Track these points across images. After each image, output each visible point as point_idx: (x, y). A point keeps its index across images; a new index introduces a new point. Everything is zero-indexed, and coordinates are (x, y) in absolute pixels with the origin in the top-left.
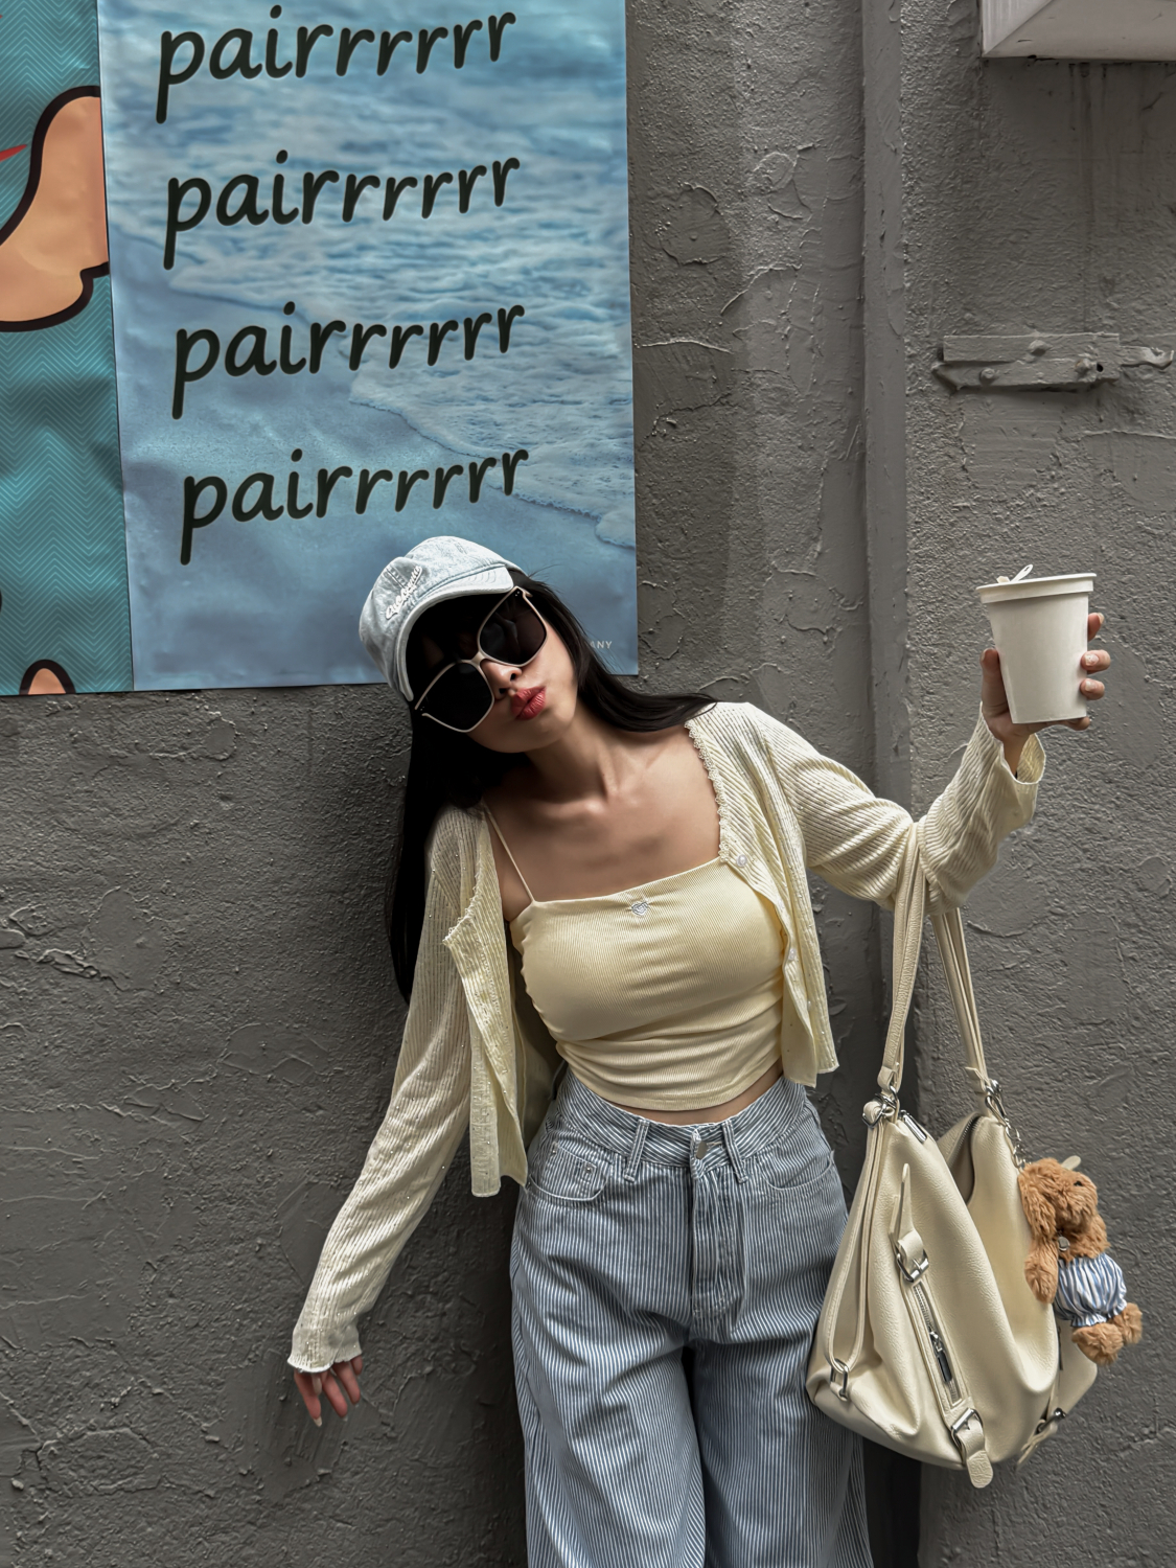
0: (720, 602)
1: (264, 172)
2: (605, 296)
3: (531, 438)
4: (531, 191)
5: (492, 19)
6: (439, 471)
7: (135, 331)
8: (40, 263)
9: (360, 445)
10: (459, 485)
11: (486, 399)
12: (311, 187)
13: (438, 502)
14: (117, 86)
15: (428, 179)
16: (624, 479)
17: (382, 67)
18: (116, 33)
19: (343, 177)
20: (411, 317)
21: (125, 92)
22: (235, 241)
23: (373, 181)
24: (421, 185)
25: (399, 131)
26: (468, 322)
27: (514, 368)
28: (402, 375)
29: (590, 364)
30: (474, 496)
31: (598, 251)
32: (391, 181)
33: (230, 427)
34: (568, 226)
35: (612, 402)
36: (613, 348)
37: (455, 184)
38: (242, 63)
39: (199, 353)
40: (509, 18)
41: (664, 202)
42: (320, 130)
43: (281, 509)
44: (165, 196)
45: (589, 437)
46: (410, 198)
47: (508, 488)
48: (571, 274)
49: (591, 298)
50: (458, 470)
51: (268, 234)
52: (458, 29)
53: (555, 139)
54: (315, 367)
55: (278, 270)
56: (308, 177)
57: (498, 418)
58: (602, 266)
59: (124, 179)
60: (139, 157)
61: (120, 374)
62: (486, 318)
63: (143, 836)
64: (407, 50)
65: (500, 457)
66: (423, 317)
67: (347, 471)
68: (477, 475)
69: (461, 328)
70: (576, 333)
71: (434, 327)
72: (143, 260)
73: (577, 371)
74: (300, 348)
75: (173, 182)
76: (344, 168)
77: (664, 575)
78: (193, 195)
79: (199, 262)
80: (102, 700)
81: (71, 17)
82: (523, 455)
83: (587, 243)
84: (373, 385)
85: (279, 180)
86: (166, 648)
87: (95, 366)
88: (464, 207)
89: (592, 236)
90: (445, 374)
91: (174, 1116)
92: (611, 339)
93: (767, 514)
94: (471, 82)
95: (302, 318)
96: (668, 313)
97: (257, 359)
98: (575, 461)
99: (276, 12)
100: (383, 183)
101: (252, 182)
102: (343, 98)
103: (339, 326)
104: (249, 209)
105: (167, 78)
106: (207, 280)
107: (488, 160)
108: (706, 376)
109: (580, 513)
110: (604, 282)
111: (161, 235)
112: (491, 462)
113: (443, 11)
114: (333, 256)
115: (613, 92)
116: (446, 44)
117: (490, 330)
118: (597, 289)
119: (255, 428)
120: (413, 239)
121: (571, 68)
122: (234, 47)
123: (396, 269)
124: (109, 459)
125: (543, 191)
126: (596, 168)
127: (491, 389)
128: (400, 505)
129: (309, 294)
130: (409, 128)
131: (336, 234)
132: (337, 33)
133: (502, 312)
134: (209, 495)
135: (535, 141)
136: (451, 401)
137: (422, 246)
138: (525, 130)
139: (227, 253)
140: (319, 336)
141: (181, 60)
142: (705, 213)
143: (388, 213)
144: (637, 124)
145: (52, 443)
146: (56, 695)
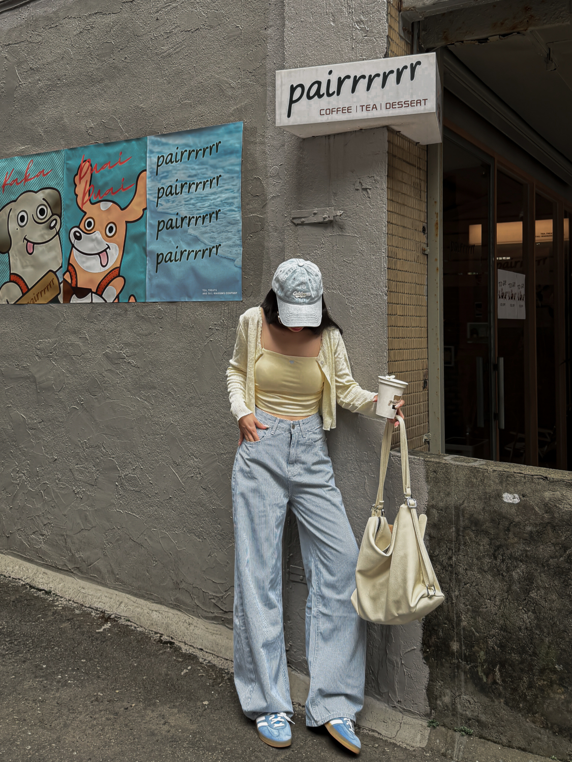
0: (261, 282)
1: (174, 184)
2: (237, 206)
3: (222, 241)
4: (224, 182)
5: (217, 143)
6: (203, 250)
7: (151, 222)
8: (136, 208)
9: (189, 244)
10: (207, 252)
11: (213, 232)
12: (182, 186)
13: (203, 258)
14: (150, 169)
15: (204, 181)
16: (240, 250)
17: (196, 157)
18: (150, 157)
19: (188, 183)
20: (199, 214)
21: (151, 170)
22: (168, 200)
23: (194, 183)
24: (203, 183)
25: (199, 171)
26: (210, 214)
27: (219, 224)
28: (197, 227)
29: (234, 222)
30: (210, 256)
31: (236, 195)
32: (197, 183)
33: (166, 242)
35: (238, 231)
36: (239, 218)
37: (209, 182)
38: (171, 160)
39: (161, 225)
40: (220, 142)
41: (250, 181)
42: (184, 173)
43: (173, 260)
44: (157, 191)
45: (233, 240)
46: (201, 186)
47: (217, 253)
48: (230, 201)
49: (234, 206)
50: (207, 249)
51: (174, 198)
52: (210, 147)
53: (229, 169)
54: (181, 227)
56: (182, 184)
57: (216, 237)
58: (237, 198)
59: (150, 189)
60: (153, 184)
61: (147, 231)
62: (213, 213)
63: (146, 335)
64: (201, 153)
65: (215, 246)
66: (202, 214)
67: (186, 251)
68: (211, 251)
69: (209, 215)
70: (231, 215)
71: (203, 216)
72: (152, 206)
73: (231, 224)
74: (179, 223)
75: (159, 188)
76: (188, 181)
77: (249, 275)
78: (162, 190)
79: (162, 205)
80: (141, 304)
81: (143, 155)
82: (220, 245)
83: (234, 193)
84: (192, 231)
85: (176, 185)
86: (152, 292)
87: (142, 229)
88: (211, 187)
89: (235, 191)
90: (205, 227)
91: (149, 402)
92: (238, 216)
93: (271, 258)
94: (213, 158)
95: (179, 216)
96: (251, 209)
97: (171, 226)
98: (230, 246)
99: (177, 148)
101: (171, 187)
102: (188, 166)
103: (186, 217)
104: (171, 193)
105: (158, 166)
106: (163, 209)
107: (215, 176)
108: (258, 224)
109: (231, 259)
110: (237, 202)
111: (156, 200)
112: (214, 247)
113: (208, 143)
114: (186, 201)
115: (239, 156)
116: (208, 150)
117: (214, 215)
118: (236, 204)
119: (170, 242)
120: (200, 196)
121: (231, 152)
122: (170, 157)
123: (197, 203)
124: (145, 249)
125: (226, 182)
126: (236, 175)
127: (214, 229)
128: (195, 258)
129: (181, 210)
130: (201, 170)
131: (186, 196)
132: (188, 152)
133: (217, 211)
134: (161, 257)
135: (224, 170)
136: (206, 233)
137: (202, 197)
138: (223, 168)
139: (166, 203)
140: (182, 220)
141: (160, 162)
142: (259, 183)
143: (196, 191)
144: (243, 163)
145: (136, 246)
146: (134, 302)
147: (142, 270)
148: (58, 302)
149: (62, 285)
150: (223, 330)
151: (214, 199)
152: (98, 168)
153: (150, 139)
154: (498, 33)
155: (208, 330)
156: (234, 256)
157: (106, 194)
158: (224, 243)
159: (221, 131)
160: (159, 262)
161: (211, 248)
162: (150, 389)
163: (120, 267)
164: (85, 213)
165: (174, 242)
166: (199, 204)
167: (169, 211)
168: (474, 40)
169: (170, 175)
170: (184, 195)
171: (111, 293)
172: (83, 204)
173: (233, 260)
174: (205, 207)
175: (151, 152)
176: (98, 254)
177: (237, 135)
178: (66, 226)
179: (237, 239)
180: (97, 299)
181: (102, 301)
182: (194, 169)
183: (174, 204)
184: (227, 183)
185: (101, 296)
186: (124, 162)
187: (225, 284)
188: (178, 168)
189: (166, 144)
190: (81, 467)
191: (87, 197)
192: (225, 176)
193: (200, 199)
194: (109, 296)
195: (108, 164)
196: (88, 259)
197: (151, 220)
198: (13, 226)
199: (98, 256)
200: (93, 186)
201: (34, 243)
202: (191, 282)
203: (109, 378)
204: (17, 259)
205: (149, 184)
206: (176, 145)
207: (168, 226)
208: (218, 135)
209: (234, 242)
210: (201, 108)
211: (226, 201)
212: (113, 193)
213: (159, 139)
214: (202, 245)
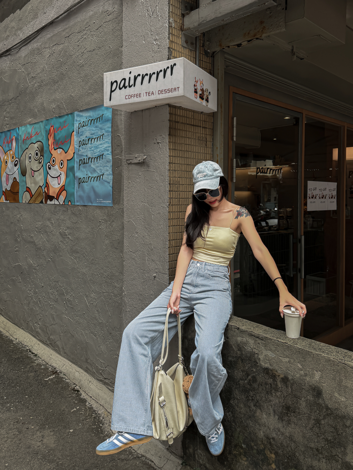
0: (120, 196)
3: (104, 172)
4: (105, 138)
6: (97, 177)
7: (76, 160)
8: (71, 152)
9: (91, 173)
13: (97, 181)
16: (112, 177)
17: (94, 123)
18: (76, 124)
19: (91, 139)
20: (95, 156)
21: (76, 131)
22: (83, 148)
23: (93, 138)
24: (97, 138)
25: (95, 131)
27: (103, 162)
28: (95, 164)
29: (109, 161)
30: (100, 180)
33: (82, 171)
35: (111, 166)
36: (111, 159)
37: (99, 138)
38: (84, 125)
39: (81, 162)
40: (103, 115)
41: (116, 137)
42: (89, 133)
43: (85, 182)
44: (79, 143)
46: (96, 140)
47: (102, 179)
48: (108, 148)
51: (85, 147)
52: (99, 117)
53: (107, 130)
54: (88, 163)
55: (86, 151)
56: (88, 139)
57: (102, 169)
60: (77, 139)
61: (75, 165)
62: (101, 155)
63: (75, 223)
64: (96, 121)
65: (102, 174)
67: (90, 177)
68: (100, 177)
69: (99, 157)
70: (108, 157)
71: (97, 157)
72: (77, 151)
74: (87, 161)
75: (79, 141)
76: (91, 137)
77: (116, 192)
79: (81, 151)
80: (73, 206)
81: (73, 123)
82: (104, 174)
83: (109, 144)
84: (92, 165)
85: (86, 140)
86: (77, 199)
87: (73, 164)
88: (100, 140)
90: (98, 163)
91: (76, 260)
92: (111, 157)
94: (100, 124)
95: (88, 157)
96: (116, 153)
98: (108, 175)
99: (86, 118)
101: (84, 140)
102: (91, 128)
103: (90, 157)
104: (84, 144)
105: (79, 128)
106: (81, 153)
107: (102, 134)
108: (119, 162)
111: (78, 148)
113: (98, 115)
114: (90, 149)
115: (111, 123)
116: (99, 119)
117: (101, 157)
118: (110, 150)
119: (84, 171)
121: (107, 120)
123: (94, 150)
124: (74, 175)
126: (110, 134)
127: (101, 165)
128: (94, 181)
129: (88, 154)
132: (90, 120)
135: (105, 131)
136: (98, 167)
137: (96, 146)
138: (105, 129)
140: (89, 159)
141: (80, 126)
142: (119, 138)
143: (94, 143)
144: (114, 126)
145: (71, 174)
147: (73, 187)
148: (43, 203)
149: (44, 194)
150: (105, 222)
151: (101, 147)
152: (57, 130)
153: (76, 113)
154: (247, 40)
155: (99, 222)
156: (109, 180)
157: (59, 144)
160: (80, 182)
161: (100, 175)
162: (77, 253)
163: (65, 185)
164: (52, 155)
165: (86, 172)
166: (95, 150)
167: (83, 154)
168: (235, 45)
169: (83, 134)
170: (89, 145)
171: (62, 198)
172: (51, 150)
173: (109, 183)
174: (98, 152)
175: (76, 121)
177: (110, 110)
179: (110, 171)
180: (57, 202)
181: (59, 203)
182: (93, 130)
185: (58, 200)
186: (66, 127)
187: (105, 197)
188: (87, 130)
189: (82, 116)
190: (52, 291)
191: (53, 146)
192: (106, 134)
193: (95, 147)
194: (61, 201)
195: (60, 128)
196: (53, 180)
197: (77, 159)
198: (27, 161)
199: (57, 178)
201: (34, 171)
202: (92, 195)
203: (61, 245)
204: (29, 179)
205: (75, 139)
206: (86, 116)
207: (83, 163)
208: (102, 110)
209: (109, 173)
210: (95, 95)
211: (105, 149)
212: (63, 144)
213: (79, 113)
214: (97, 174)
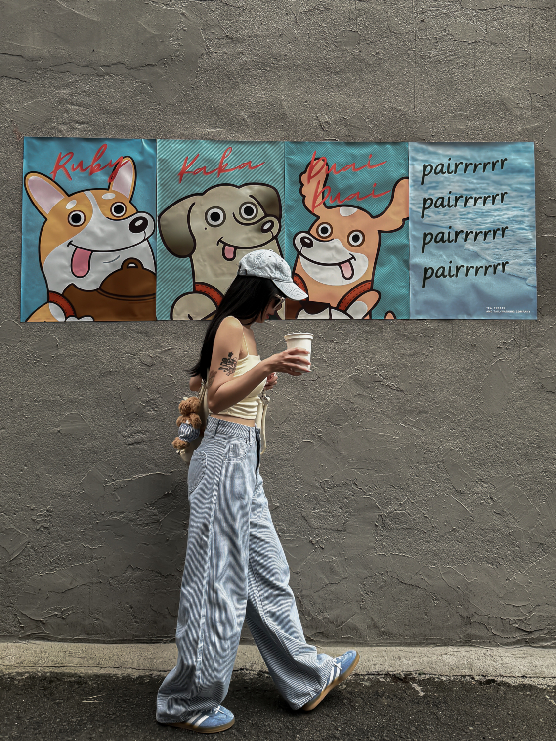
1: (446, 196)
2: (529, 224)
3: (509, 259)
4: (510, 200)
5: (502, 160)
6: (486, 267)
8: (393, 217)
10: (491, 270)
11: (498, 249)
12: (457, 199)
13: (485, 274)
14: (412, 177)
15: (485, 197)
16: (534, 269)
17: (475, 171)
19: (464, 197)
20: (480, 229)
21: (414, 178)
22: (438, 212)
23: (472, 198)
24: (483, 198)
25: (478, 186)
26: (494, 230)
27: (505, 241)
28: (477, 243)
29: (525, 241)
30: (495, 273)
31: (527, 214)
32: (476, 198)
33: (435, 255)
34: (519, 208)
35: (530, 250)
36: (531, 237)
37: (491, 198)
38: (442, 171)
39: (428, 238)
40: (506, 159)
41: (544, 202)
43: (447, 275)
44: (422, 202)
45: (524, 258)
46: (480, 201)
47: (503, 271)
48: (520, 219)
49: (525, 225)
50: (490, 266)
51: (446, 210)
52: (493, 162)
53: (517, 187)
54: (456, 241)
55: (448, 218)
56: (456, 197)
58: (528, 217)
59: (413, 198)
60: (417, 193)
61: (410, 243)
62: (498, 229)
63: (411, 355)
64: (481, 167)
66: (483, 229)
67: (463, 266)
68: (495, 268)
69: (492, 232)
71: (485, 232)
72: (416, 217)
73: (521, 242)
74: (452, 237)
75: (424, 198)
76: (465, 195)
77: (544, 294)
78: (429, 201)
79: (430, 217)
80: (403, 321)
81: (403, 161)
83: (524, 211)
84: (470, 246)
85: (449, 198)
86: (418, 309)
87: (404, 241)
88: (493, 203)
89: (526, 210)
91: (418, 428)
92: (530, 235)
94: (496, 174)
95: (453, 230)
96: (545, 229)
97: (442, 239)
98: (520, 265)
99: (450, 159)
100: (474, 198)
101: (443, 198)
103: (462, 231)
104: (442, 205)
105: (424, 175)
107: (499, 192)
108: (555, 244)
109: (522, 277)
110: (528, 221)
111: (421, 211)
112: (499, 264)
115: (532, 176)
116: (490, 166)
117: (500, 232)
118: (527, 222)
119: (441, 256)
120: (480, 211)
121: (521, 171)
122: (440, 168)
123: (477, 218)
124: (406, 263)
126: (527, 194)
127: (499, 246)
128: (476, 275)
129: (455, 224)
130: (480, 185)
131: (462, 210)
132: (464, 164)
133: (502, 228)
134: (430, 271)
135: (511, 188)
136: (489, 249)
138: (509, 185)
139: (436, 215)
140: (457, 234)
141: (428, 171)
142: (554, 204)
143: (475, 205)
144: (537, 183)
145: (394, 259)
146: (392, 320)
147: (404, 284)
148: (278, 318)
150: (514, 349)
152: (338, 169)
155: (496, 349)
156: (526, 274)
157: (348, 198)
158: (513, 261)
159: (507, 148)
160: (427, 276)
161: (496, 264)
162: (419, 413)
163: (372, 280)
164: (318, 218)
165: (446, 256)
166: (480, 219)
167: (440, 224)
169: (441, 186)
171: (359, 309)
172: (314, 207)
173: (525, 279)
174: (487, 223)
175: (414, 159)
176: (339, 264)
177: (527, 154)
178: (289, 230)
180: (337, 315)
181: (345, 317)
183: (447, 217)
184: (515, 201)
185: (345, 312)
186: (375, 166)
188: (452, 180)
190: (320, 512)
191: (320, 199)
192: (514, 194)
194: (357, 313)
195: (353, 166)
196: (322, 269)
198: (198, 224)
199: (337, 266)
200: (330, 188)
201: (236, 248)
203: (360, 405)
204: (205, 265)
207: (437, 239)
208: (503, 151)
209: (525, 261)
210: (479, 122)
211: (514, 219)
212: (361, 199)
213: (424, 146)
214: (484, 262)
